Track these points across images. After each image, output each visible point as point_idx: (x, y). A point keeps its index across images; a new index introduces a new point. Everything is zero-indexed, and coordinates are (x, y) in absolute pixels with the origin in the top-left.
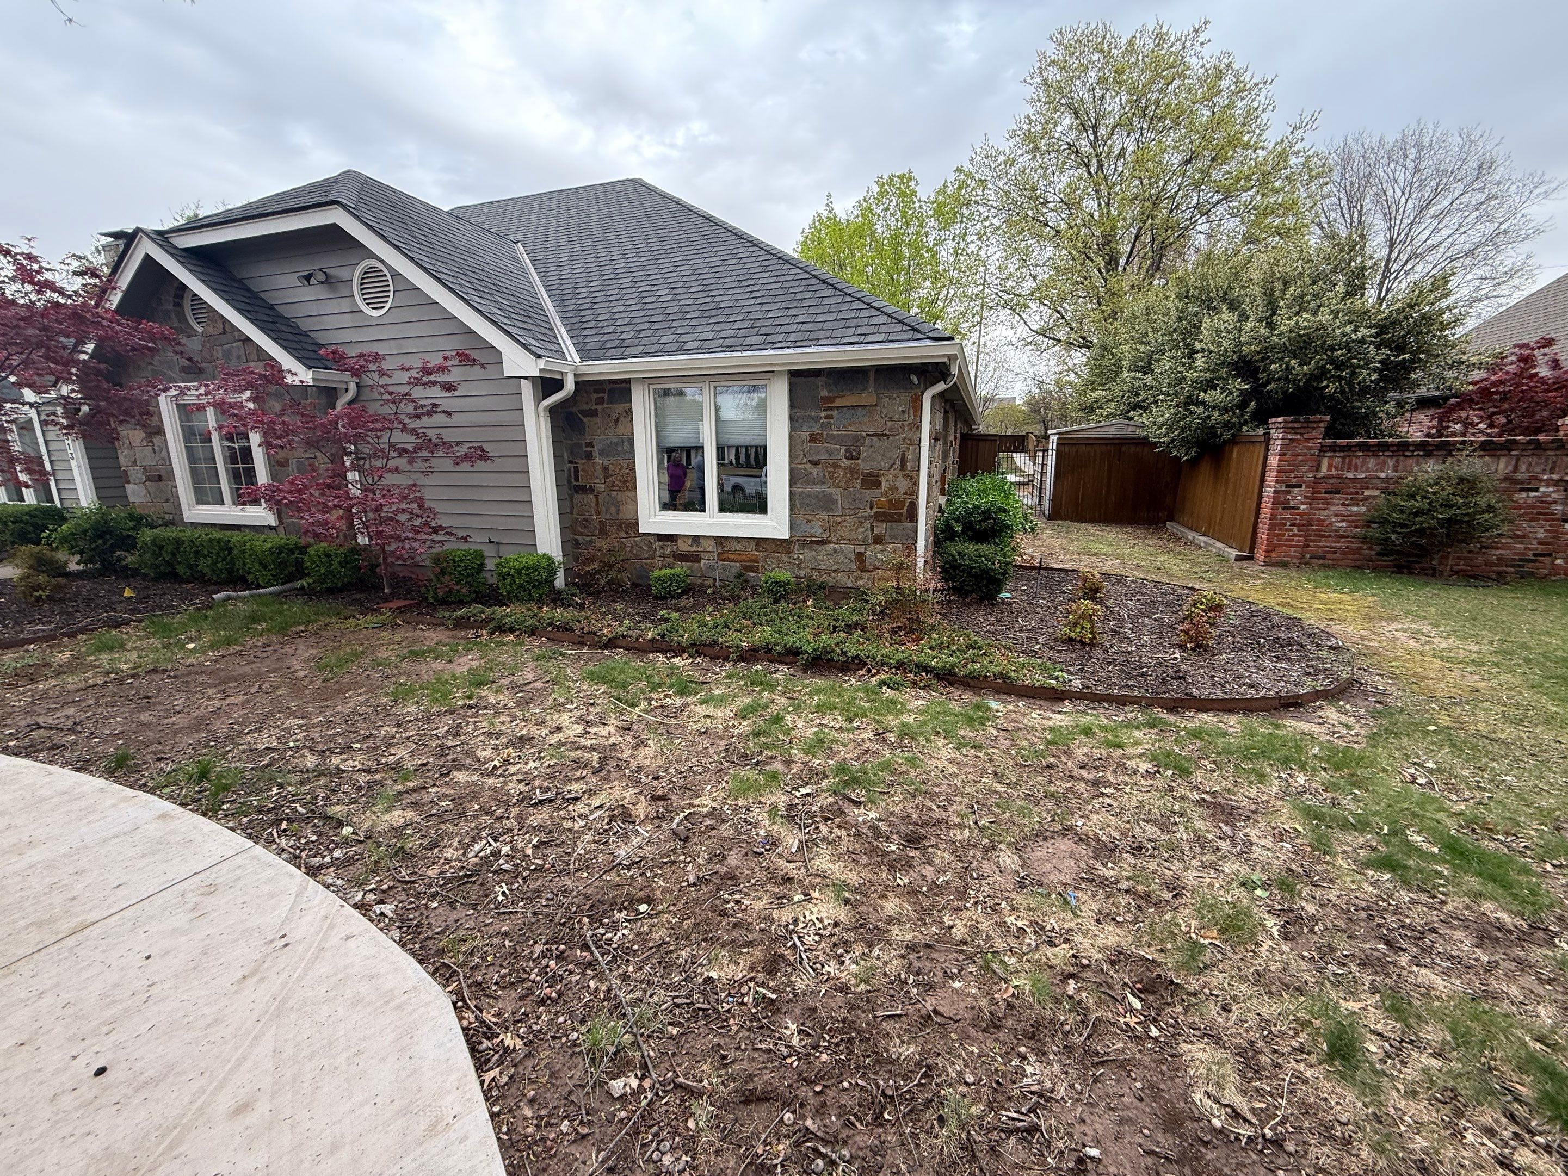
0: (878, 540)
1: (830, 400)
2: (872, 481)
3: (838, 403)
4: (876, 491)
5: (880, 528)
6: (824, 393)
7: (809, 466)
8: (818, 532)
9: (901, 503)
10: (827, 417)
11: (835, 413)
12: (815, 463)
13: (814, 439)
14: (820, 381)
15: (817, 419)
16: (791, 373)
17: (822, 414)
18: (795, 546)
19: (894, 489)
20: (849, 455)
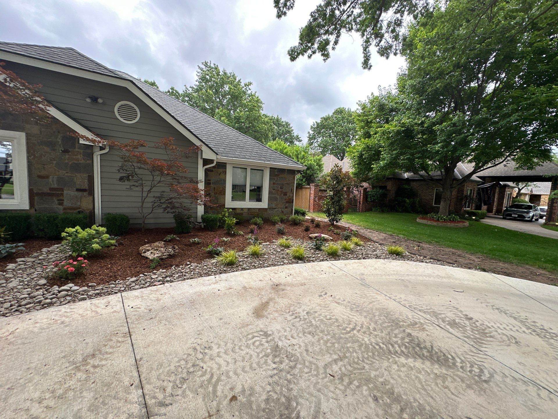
0: (286, 208)
1: (278, 175)
2: (285, 194)
3: (281, 176)
4: (286, 196)
5: (287, 205)
6: (276, 173)
7: (272, 190)
8: (274, 206)
9: (290, 199)
11: (278, 178)
12: (274, 189)
13: (274, 184)
14: (276, 170)
16: (270, 168)
17: (276, 178)
18: (268, 210)
19: (290, 196)
20: (281, 188)
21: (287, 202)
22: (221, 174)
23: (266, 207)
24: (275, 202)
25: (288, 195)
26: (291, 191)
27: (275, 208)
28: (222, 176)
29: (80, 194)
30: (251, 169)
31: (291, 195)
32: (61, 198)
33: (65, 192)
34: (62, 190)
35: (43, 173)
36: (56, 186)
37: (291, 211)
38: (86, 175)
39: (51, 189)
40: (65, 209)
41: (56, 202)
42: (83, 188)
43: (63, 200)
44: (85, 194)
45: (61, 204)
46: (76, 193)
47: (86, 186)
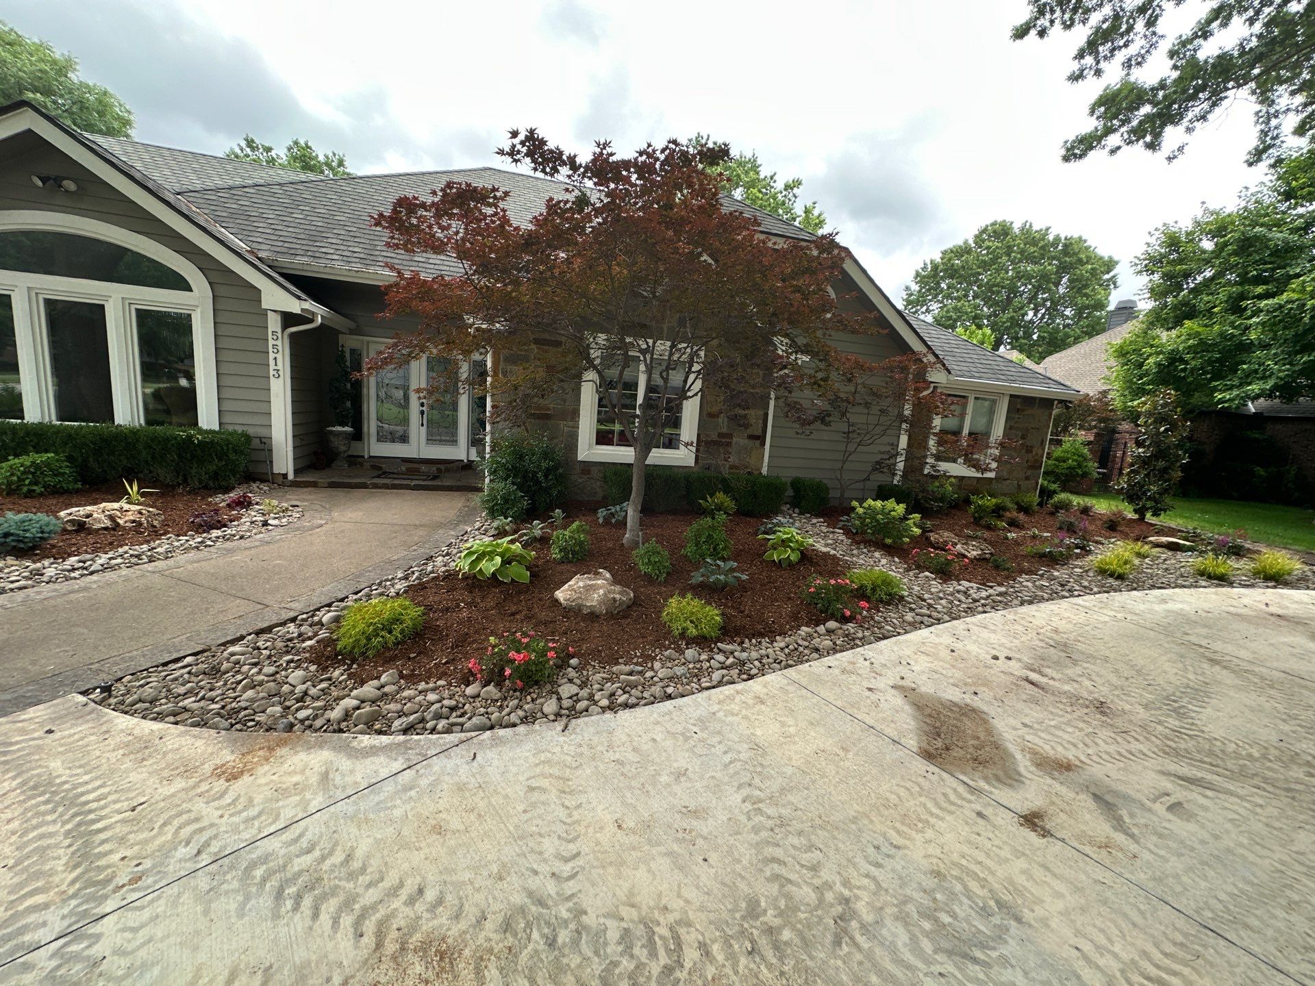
0: (1027, 478)
1: (1024, 410)
2: (1029, 450)
3: (1026, 412)
4: (1030, 455)
5: (1029, 473)
6: (1019, 406)
8: (1005, 474)
9: (1036, 461)
10: (1020, 418)
12: (1009, 440)
13: (1011, 428)
14: (1019, 400)
15: (1014, 418)
16: (1011, 396)
17: (1017, 416)
18: (996, 482)
19: (1037, 454)
20: (1024, 437)
21: (1030, 468)
23: (993, 475)
24: (1008, 467)
25: (1034, 452)
26: (1042, 444)
27: (1007, 480)
29: (752, 443)
30: (976, 398)
31: (1040, 452)
32: (729, 449)
33: (734, 440)
34: (730, 436)
35: (715, 409)
36: (725, 430)
37: (1034, 485)
38: (761, 413)
39: (720, 435)
40: (730, 467)
41: (723, 456)
42: (755, 433)
43: (730, 453)
44: (758, 443)
45: (727, 459)
46: (746, 441)
47: (759, 433)
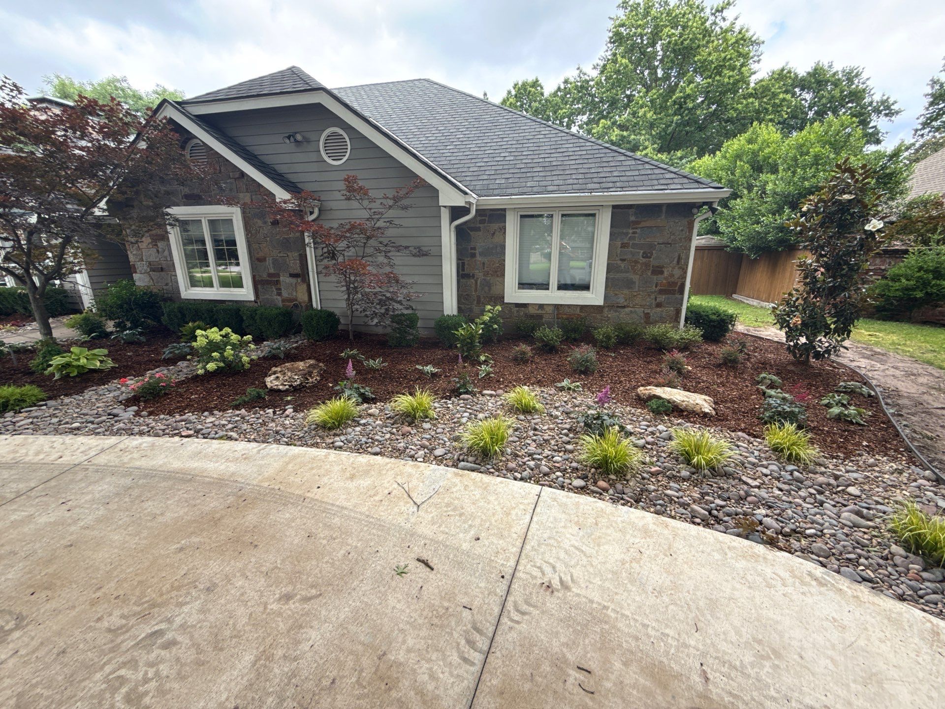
0: (659, 305)
1: (638, 223)
3: (643, 224)
4: (661, 277)
6: (632, 218)
7: (619, 262)
8: (621, 301)
9: (675, 284)
10: (634, 233)
11: (638, 231)
12: (623, 260)
13: (624, 246)
14: (631, 211)
15: (627, 234)
16: (614, 207)
17: (631, 231)
18: (606, 309)
19: (672, 275)
20: (645, 256)
21: (661, 292)
22: (497, 233)
23: (600, 302)
24: (626, 291)
25: (666, 274)
26: (678, 262)
27: (624, 307)
28: (497, 239)
29: (293, 280)
30: (563, 215)
31: (677, 272)
32: (278, 286)
33: (281, 278)
34: (279, 276)
35: (261, 255)
36: (272, 271)
38: (297, 254)
39: (270, 275)
40: (283, 301)
41: (275, 292)
42: (296, 272)
43: (280, 289)
44: (299, 280)
45: (279, 294)
46: (290, 279)
47: (298, 270)
